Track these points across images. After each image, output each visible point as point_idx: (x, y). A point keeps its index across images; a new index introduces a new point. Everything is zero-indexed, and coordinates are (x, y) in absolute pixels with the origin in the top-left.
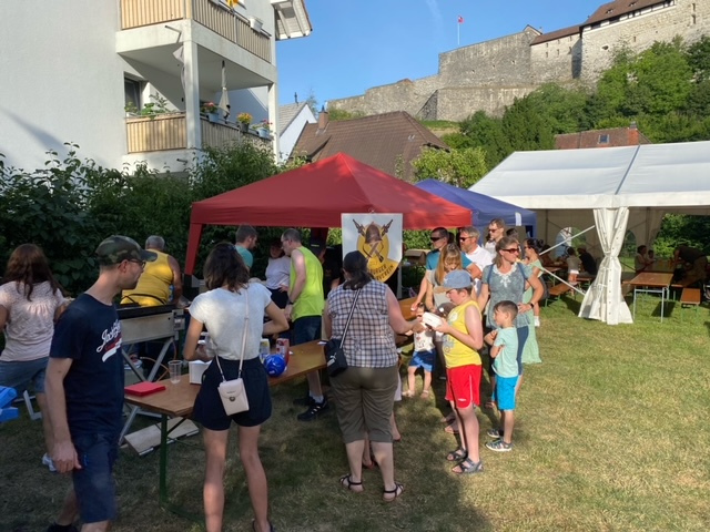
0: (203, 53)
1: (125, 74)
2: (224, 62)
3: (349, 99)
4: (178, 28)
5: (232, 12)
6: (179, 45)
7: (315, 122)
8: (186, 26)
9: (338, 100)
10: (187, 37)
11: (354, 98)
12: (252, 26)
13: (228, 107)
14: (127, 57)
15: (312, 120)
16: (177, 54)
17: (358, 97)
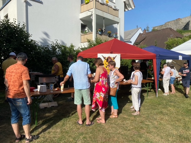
0: (98, 16)
1: (81, 24)
2: (104, 18)
3: (160, 26)
4: (92, 11)
5: (107, 5)
6: (92, 15)
7: (143, 33)
8: (93, 10)
9: (156, 27)
10: (93, 13)
11: (161, 26)
12: (113, 8)
13: (105, 30)
14: (81, 20)
15: (142, 32)
16: (91, 18)
17: (162, 25)
